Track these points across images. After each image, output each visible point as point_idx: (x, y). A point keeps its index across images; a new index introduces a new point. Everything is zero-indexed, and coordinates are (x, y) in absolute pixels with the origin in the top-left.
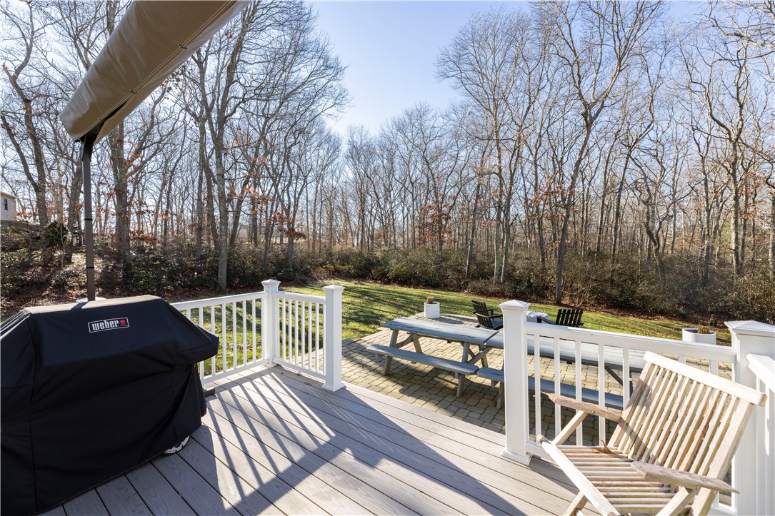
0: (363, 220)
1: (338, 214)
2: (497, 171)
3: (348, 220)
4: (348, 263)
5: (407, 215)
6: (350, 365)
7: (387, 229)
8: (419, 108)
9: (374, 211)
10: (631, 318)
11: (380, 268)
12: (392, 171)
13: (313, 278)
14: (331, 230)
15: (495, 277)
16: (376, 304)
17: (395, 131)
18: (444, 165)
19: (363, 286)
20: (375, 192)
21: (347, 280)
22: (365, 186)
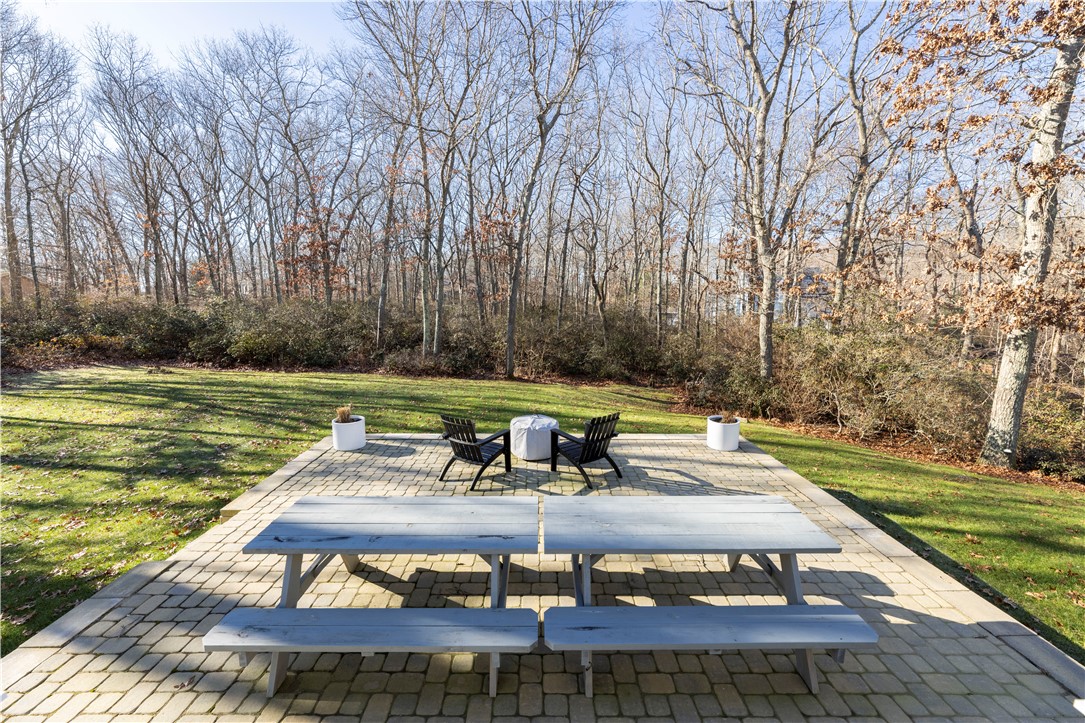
0: (157, 242)
1: (86, 224)
2: (422, 182)
3: (115, 237)
4: (125, 329)
5: (257, 240)
6: (146, 688)
7: (216, 262)
8: (270, 36)
9: (182, 226)
10: (585, 387)
11: (207, 339)
12: (217, 153)
13: (19, 367)
14: (68, 257)
15: (424, 347)
16: (208, 417)
17: (218, 70)
18: (327, 157)
19: (169, 378)
20: (181, 186)
21: (125, 367)
22: (155, 172)
